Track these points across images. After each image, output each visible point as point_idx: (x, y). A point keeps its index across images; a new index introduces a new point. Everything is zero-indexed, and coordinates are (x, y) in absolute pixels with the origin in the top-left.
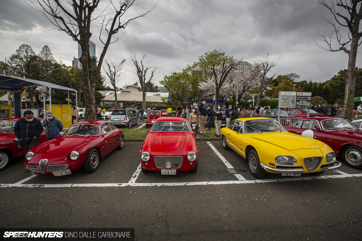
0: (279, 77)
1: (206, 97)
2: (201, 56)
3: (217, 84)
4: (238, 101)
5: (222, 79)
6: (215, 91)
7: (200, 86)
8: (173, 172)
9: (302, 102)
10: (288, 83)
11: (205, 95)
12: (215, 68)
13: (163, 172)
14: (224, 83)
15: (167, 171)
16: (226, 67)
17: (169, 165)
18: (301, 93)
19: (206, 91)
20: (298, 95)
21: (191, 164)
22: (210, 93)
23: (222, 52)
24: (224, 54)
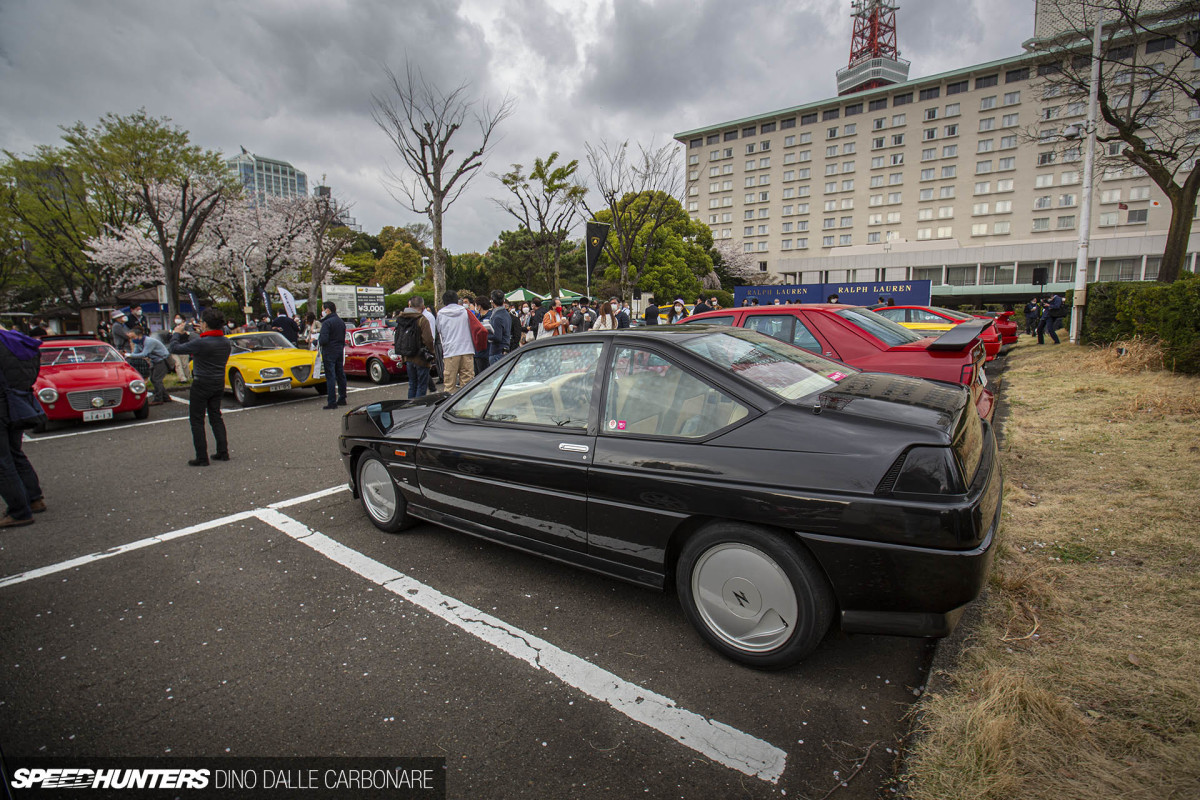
0: (387, 231)
1: (122, 290)
2: (75, 126)
3: (167, 251)
4: (250, 305)
5: (186, 234)
6: (162, 270)
7: (94, 251)
8: (107, 414)
9: (369, 307)
10: (407, 252)
11: (123, 283)
12: (153, 191)
13: (88, 416)
14: (195, 248)
15: (96, 413)
16: (195, 198)
17: (97, 401)
18: (364, 288)
19: (121, 272)
20: (358, 292)
21: (138, 397)
22: (144, 279)
23: (173, 131)
24: (183, 135)
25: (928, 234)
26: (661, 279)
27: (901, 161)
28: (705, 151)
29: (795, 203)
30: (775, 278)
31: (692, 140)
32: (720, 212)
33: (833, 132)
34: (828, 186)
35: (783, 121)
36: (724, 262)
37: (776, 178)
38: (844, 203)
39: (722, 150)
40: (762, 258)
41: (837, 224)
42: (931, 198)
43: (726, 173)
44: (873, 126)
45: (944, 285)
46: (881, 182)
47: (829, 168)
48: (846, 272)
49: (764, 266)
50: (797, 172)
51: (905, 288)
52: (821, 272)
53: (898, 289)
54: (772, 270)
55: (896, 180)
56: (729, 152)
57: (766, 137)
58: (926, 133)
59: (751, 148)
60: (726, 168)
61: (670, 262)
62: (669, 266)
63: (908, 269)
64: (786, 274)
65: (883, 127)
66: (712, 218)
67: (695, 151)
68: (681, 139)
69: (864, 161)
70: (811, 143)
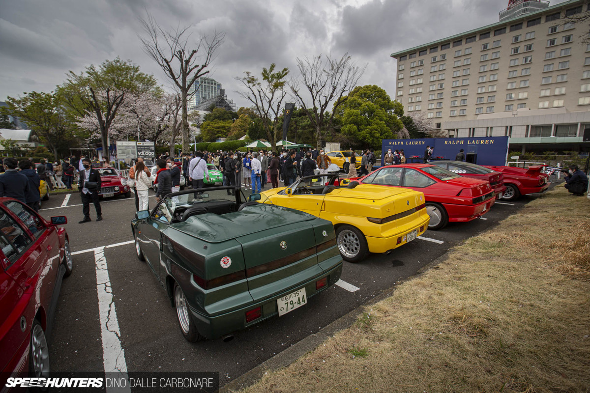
9: (145, 153)
18: (142, 143)
20: (138, 145)
23: (132, 66)
24: (137, 68)
25: (547, 104)
26: (370, 133)
27: (530, 61)
28: (409, 62)
29: (459, 89)
30: (443, 132)
31: (400, 57)
32: (415, 96)
33: (485, 46)
34: (481, 78)
35: (454, 42)
36: (414, 124)
37: (448, 76)
38: (490, 88)
39: (417, 62)
40: (438, 121)
41: (485, 100)
42: (550, 82)
43: (419, 74)
44: (513, 40)
45: (552, 136)
46: (515, 74)
47: (482, 68)
48: (486, 129)
49: (439, 125)
50: (461, 71)
51: (489, 142)
52: (470, 129)
53: (484, 142)
54: (443, 128)
55: (526, 72)
56: (422, 62)
57: (443, 52)
58: (549, 42)
59: (435, 59)
60: (420, 71)
61: (377, 124)
62: (375, 126)
63: (528, 126)
64: (449, 130)
65: (519, 41)
66: (410, 99)
67: (402, 62)
68: (395, 56)
69: (505, 62)
70: (471, 54)
